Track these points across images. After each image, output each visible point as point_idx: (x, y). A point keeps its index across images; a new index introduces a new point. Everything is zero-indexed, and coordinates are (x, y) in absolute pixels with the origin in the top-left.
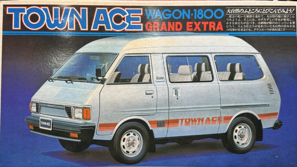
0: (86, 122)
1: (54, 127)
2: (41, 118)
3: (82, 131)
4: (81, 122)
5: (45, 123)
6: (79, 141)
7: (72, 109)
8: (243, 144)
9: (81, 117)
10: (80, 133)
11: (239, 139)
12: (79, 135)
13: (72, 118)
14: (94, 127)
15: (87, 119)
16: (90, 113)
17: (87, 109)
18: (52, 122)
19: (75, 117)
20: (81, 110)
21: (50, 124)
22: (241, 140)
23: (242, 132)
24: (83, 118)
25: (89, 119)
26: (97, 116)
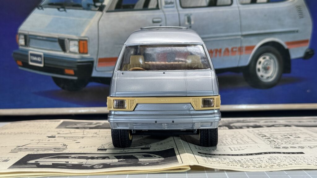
0: (83, 57)
1: (46, 62)
2: (30, 52)
3: (78, 67)
4: (77, 56)
5: (35, 58)
6: (75, 78)
7: (67, 41)
10: (76, 69)
12: (75, 71)
13: (66, 52)
14: (92, 62)
15: (83, 53)
16: (87, 46)
17: (85, 42)
18: (44, 57)
19: (71, 51)
20: (76, 43)
21: (42, 59)
24: (80, 52)
25: (87, 53)
26: (96, 49)
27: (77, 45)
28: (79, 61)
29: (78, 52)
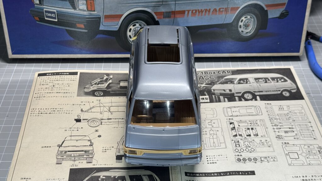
0: (91, 14)
1: (59, 18)
3: (87, 22)
5: (50, 15)
7: (76, 0)
8: (247, 33)
9: (85, 9)
10: (85, 24)
11: (244, 28)
13: (76, 9)
15: (91, 11)
16: (94, 4)
17: (91, 1)
18: (57, 14)
19: (80, 9)
22: (246, 29)
23: (248, 22)
24: (88, 10)
25: (94, 11)
26: (102, 7)
27: (85, 4)
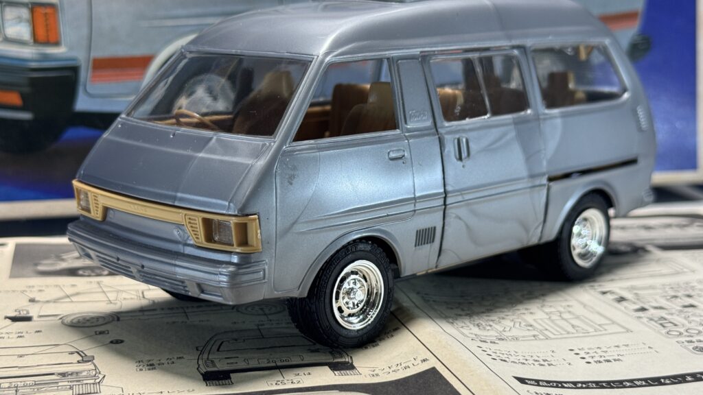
0: (45, 54)
3: (34, 83)
4: (28, 52)
6: (26, 116)
9: (27, 37)
10: (27, 90)
12: (23, 97)
14: (75, 70)
15: (47, 43)
16: (56, 21)
17: (48, 10)
19: (9, 36)
20: (25, 13)
24: (36, 41)
25: (57, 44)
26: (85, 31)
27: (28, 21)
28: (34, 65)
29: (32, 41)
